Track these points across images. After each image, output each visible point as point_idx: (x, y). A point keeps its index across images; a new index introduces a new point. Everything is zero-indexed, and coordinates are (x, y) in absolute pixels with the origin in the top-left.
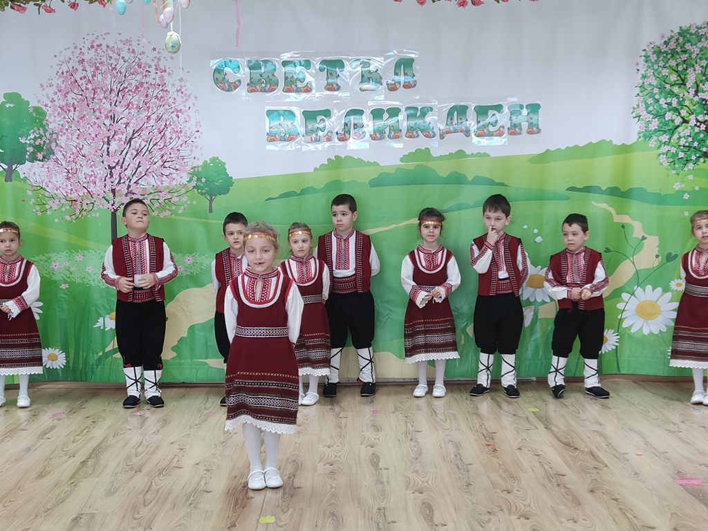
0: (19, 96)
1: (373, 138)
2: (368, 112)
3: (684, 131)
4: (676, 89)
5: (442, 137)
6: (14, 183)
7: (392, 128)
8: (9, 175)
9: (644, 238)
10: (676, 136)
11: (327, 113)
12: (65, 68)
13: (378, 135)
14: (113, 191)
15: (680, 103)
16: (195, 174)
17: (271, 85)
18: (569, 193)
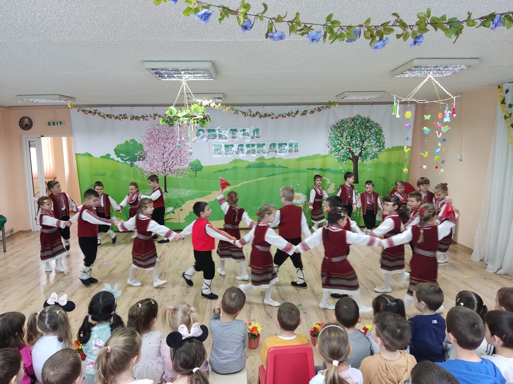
0: (135, 140)
1: (247, 153)
2: (245, 145)
3: (343, 151)
4: (340, 138)
5: (268, 153)
6: (133, 167)
7: (252, 150)
8: (132, 165)
9: (330, 184)
10: (340, 153)
11: (232, 146)
12: (149, 131)
13: (248, 152)
14: (165, 170)
15: (341, 142)
16: (191, 164)
17: (215, 137)
18: (307, 170)
